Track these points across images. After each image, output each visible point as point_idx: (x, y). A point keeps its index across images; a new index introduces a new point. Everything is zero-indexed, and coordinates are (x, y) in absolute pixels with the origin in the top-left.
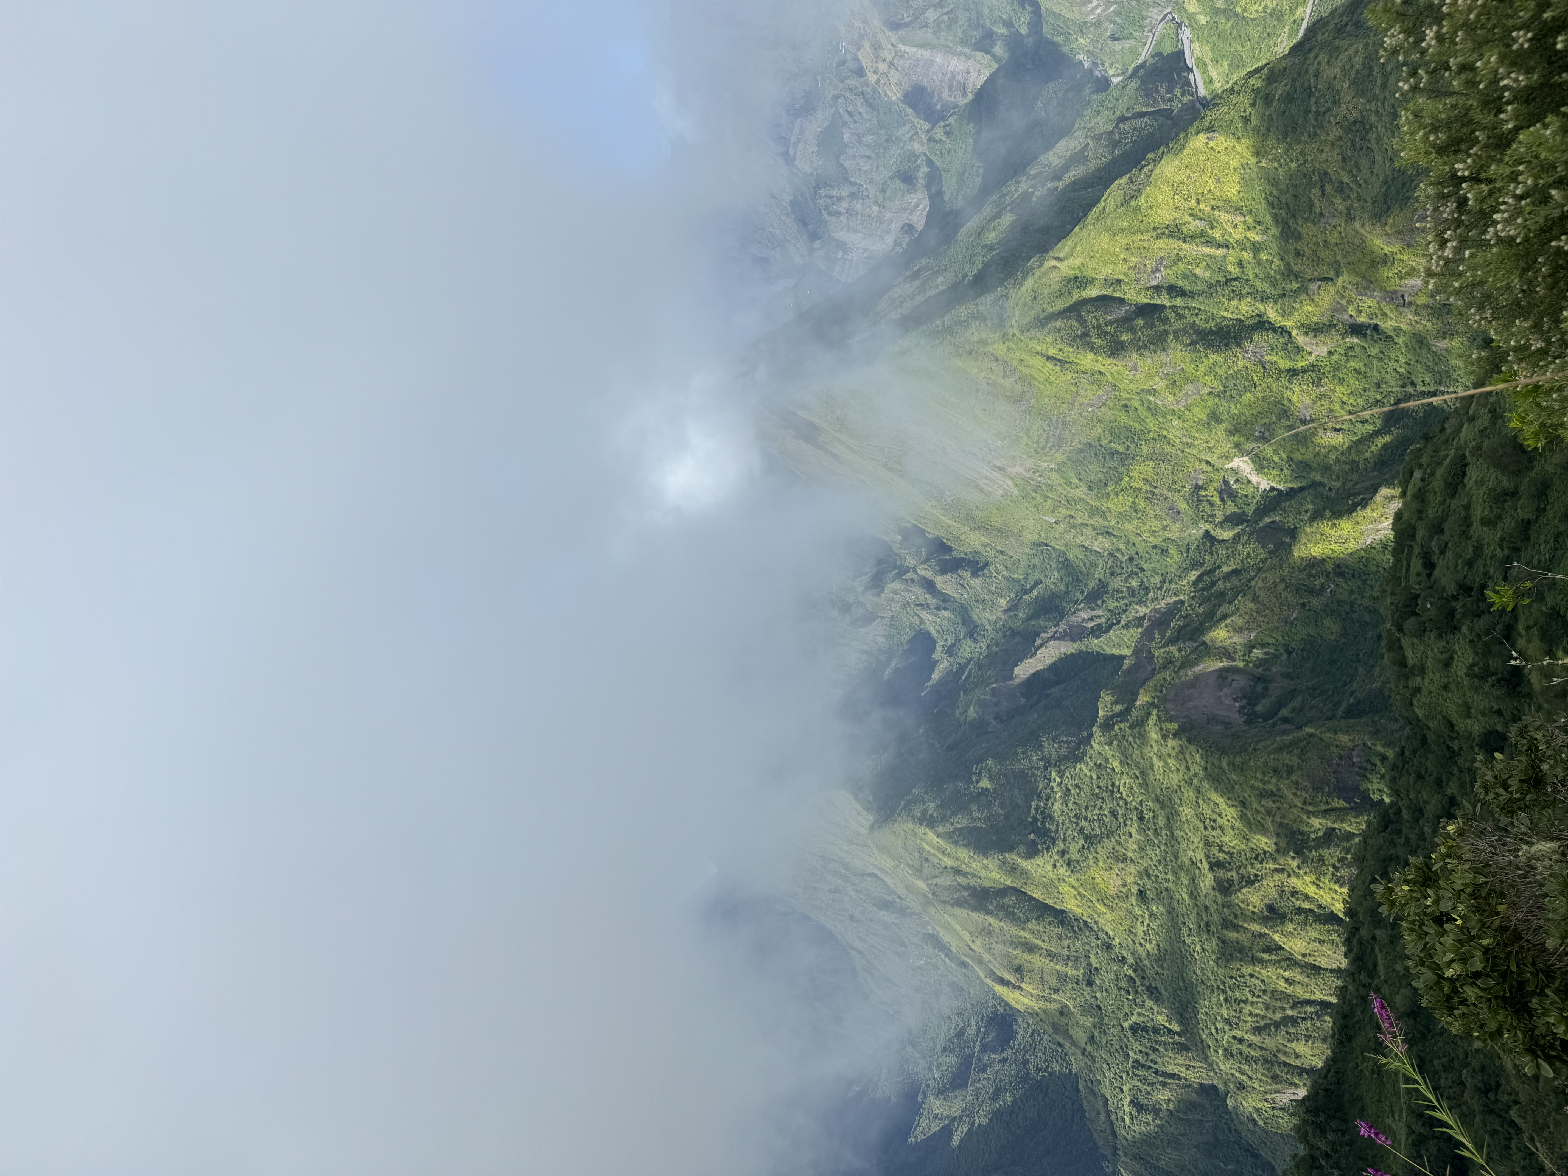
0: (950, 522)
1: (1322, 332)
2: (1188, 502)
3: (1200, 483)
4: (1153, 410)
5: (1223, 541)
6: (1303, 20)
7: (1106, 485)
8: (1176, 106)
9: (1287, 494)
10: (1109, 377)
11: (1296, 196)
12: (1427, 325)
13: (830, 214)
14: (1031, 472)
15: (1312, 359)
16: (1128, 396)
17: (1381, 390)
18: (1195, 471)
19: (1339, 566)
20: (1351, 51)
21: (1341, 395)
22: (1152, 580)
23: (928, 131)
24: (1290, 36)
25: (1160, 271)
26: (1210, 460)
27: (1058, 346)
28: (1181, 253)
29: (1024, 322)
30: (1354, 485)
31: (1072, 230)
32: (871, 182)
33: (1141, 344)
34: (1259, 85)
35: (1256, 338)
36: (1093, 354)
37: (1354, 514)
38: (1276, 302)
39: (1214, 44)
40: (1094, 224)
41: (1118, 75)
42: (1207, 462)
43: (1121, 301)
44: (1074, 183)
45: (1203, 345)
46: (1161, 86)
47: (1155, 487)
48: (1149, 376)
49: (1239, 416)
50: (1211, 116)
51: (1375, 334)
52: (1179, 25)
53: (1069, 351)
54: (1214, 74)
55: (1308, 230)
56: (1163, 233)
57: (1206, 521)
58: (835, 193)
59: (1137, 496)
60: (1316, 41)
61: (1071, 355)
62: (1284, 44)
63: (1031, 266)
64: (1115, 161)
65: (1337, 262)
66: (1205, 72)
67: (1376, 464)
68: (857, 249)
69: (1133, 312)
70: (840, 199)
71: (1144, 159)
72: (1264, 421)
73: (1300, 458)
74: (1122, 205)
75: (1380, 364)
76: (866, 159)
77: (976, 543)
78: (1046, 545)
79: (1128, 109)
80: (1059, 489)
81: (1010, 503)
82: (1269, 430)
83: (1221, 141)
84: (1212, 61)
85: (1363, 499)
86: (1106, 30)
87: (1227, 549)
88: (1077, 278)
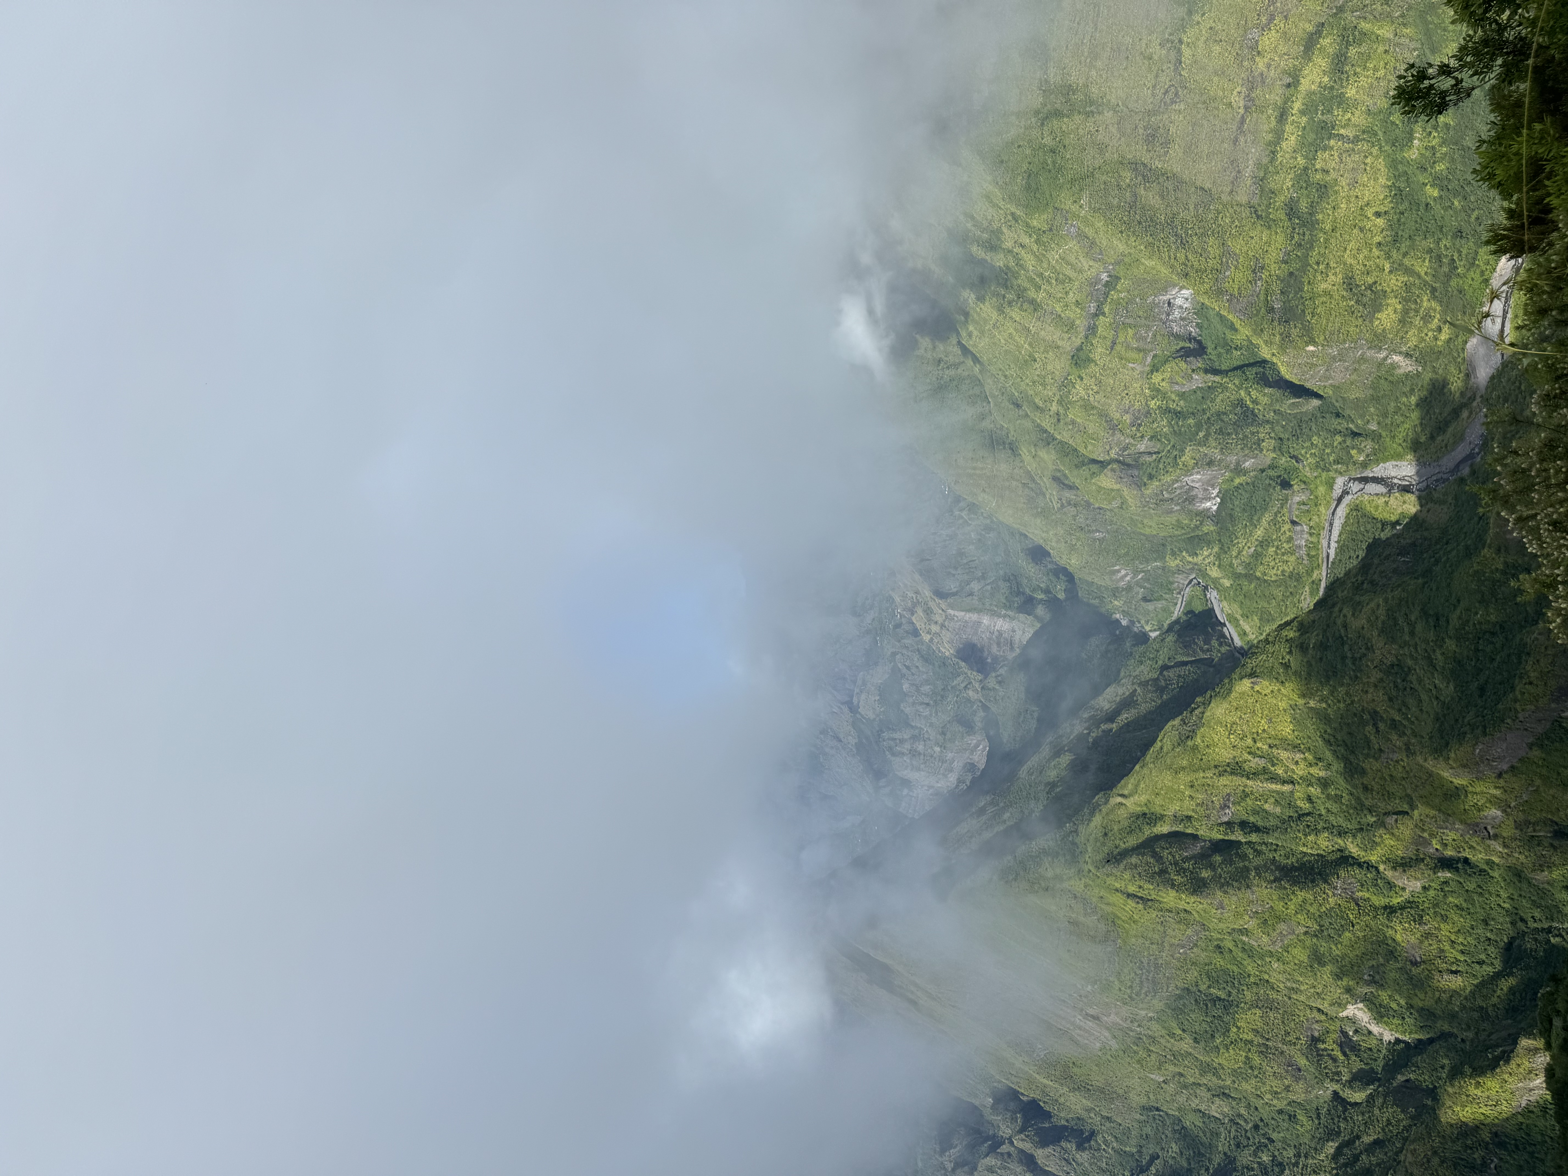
0: (1045, 1081)
1: (1411, 867)
2: (1307, 1057)
3: (1316, 1034)
4: (1248, 951)
5: (1356, 1104)
6: (1320, 580)
7: (1213, 1036)
8: (1216, 656)
9: (1416, 1047)
10: (1196, 916)
11: (1350, 733)
12: (1521, 858)
13: (893, 754)
14: (1128, 1022)
15: (1406, 895)
16: (1219, 936)
17: (1490, 927)
18: (1307, 1020)
19: (1496, 1134)
20: (1372, 605)
21: (1448, 934)
22: (1285, 1153)
23: (981, 681)
24: (1312, 594)
25: (1229, 807)
26: (1321, 1007)
27: (1137, 883)
28: (1247, 790)
29: (1098, 858)
30: (1489, 1036)
31: (1133, 768)
32: (931, 725)
33: (1223, 881)
34: (1292, 635)
35: (1342, 873)
36: (1174, 892)
37: (1498, 1070)
38: (1354, 836)
39: (1242, 603)
40: (1154, 762)
41: (1155, 630)
42: (1319, 1010)
43: (1195, 837)
44: (1128, 725)
45: (1288, 881)
46: (1198, 639)
47: (1268, 1039)
48: (1238, 915)
49: (1343, 958)
50: (1251, 663)
51: (1467, 868)
52: (1206, 588)
53: (1149, 889)
54: (1247, 628)
55: (1371, 765)
56: (1225, 771)
57: (1332, 1080)
58: (897, 735)
59: (1249, 1050)
60: (1337, 597)
61: (1152, 892)
62: (1307, 601)
63: (1097, 802)
64: (1164, 705)
65: (1408, 796)
66: (1237, 626)
67: (1507, 1011)
68: (922, 786)
69: (1208, 848)
70: (902, 741)
71: (1193, 702)
72: (1371, 963)
73: (1421, 1005)
74: (1179, 745)
75: (1481, 899)
76: (924, 706)
77: (1077, 1107)
78: (1158, 1109)
79: (1169, 659)
80: (1162, 1041)
81: (1110, 1058)
82: (1378, 973)
83: (1265, 686)
84: (1242, 616)
85: (1504, 1052)
86: (1137, 593)
87: (1363, 1114)
88: (1145, 814)
